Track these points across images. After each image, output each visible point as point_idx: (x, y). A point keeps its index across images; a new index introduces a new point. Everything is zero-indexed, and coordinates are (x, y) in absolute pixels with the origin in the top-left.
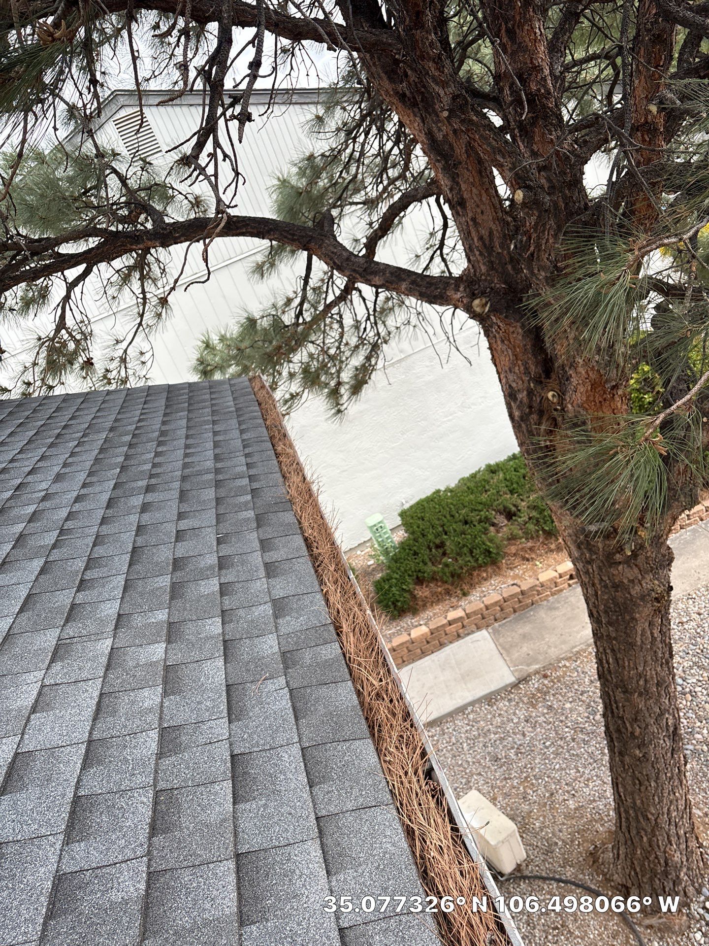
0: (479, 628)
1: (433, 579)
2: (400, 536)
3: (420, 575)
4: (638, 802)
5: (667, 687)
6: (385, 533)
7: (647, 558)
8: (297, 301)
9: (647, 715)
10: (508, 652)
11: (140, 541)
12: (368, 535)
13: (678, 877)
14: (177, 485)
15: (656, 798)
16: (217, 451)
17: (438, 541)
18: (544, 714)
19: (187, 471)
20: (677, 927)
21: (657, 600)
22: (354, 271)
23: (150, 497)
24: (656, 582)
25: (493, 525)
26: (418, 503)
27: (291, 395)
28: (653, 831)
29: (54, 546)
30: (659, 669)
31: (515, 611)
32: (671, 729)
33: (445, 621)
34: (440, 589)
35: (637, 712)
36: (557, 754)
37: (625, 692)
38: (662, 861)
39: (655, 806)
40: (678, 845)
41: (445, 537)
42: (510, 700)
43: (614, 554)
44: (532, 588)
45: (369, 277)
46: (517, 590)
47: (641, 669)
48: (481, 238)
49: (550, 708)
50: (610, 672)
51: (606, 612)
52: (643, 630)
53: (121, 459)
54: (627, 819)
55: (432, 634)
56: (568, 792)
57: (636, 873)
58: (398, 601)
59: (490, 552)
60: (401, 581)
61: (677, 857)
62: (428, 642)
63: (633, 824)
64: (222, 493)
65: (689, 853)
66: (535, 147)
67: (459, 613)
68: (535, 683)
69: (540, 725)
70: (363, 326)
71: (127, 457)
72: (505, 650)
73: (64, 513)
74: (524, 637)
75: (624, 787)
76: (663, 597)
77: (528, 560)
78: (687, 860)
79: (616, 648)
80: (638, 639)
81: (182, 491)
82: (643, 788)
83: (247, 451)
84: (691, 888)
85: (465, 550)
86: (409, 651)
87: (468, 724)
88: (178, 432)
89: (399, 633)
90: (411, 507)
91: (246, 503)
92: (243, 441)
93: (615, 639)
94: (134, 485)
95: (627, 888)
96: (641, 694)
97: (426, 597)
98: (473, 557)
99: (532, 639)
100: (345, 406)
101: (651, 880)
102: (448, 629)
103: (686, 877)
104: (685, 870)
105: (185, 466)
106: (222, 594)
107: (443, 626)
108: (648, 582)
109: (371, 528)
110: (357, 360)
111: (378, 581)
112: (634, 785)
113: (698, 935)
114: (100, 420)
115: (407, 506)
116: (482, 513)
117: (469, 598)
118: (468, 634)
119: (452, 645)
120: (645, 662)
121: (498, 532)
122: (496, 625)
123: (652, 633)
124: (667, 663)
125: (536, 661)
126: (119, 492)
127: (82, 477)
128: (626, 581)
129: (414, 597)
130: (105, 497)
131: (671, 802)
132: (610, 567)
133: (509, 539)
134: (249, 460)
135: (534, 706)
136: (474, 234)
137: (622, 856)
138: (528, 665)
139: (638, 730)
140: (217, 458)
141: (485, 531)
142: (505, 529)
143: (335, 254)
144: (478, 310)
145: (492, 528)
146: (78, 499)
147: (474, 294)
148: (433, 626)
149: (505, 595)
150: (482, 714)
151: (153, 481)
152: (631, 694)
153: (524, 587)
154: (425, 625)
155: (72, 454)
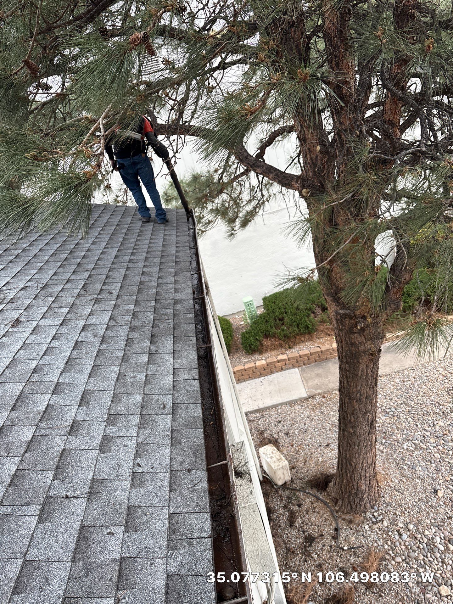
0: (294, 367)
1: (274, 336)
2: (261, 311)
3: (267, 333)
4: (348, 455)
5: (371, 400)
6: (252, 308)
7: (370, 332)
8: (220, 171)
9: (359, 412)
10: (307, 381)
11: (127, 273)
12: (243, 308)
13: (362, 497)
14: (144, 254)
15: (357, 455)
16: (165, 243)
17: (280, 317)
18: (318, 416)
19: (150, 250)
20: (357, 521)
21: (372, 354)
22: (248, 164)
23: (132, 257)
24: (373, 346)
25: (314, 313)
26: (274, 294)
27: (209, 221)
28: (353, 471)
29: (93, 269)
30: (368, 390)
31: (316, 361)
32: (370, 422)
33: (276, 360)
34: (276, 343)
35: (354, 410)
36: (319, 435)
37: (350, 399)
38: (355, 488)
39: (356, 458)
40: (365, 481)
41: (285, 315)
42: (302, 406)
43: (353, 328)
44: (327, 350)
45: (255, 168)
46: (319, 350)
47: (359, 388)
48: (311, 159)
49: (322, 413)
50: (344, 388)
51: (346, 357)
52: (363, 368)
53: (121, 240)
54: (342, 464)
55: (268, 365)
56: (320, 454)
57: (342, 492)
58: (252, 345)
59: (308, 327)
60: (257, 334)
61: (363, 487)
62: (265, 370)
63: (344, 467)
64: (163, 260)
65: (370, 487)
66: (341, 120)
67: (284, 357)
68: (318, 399)
69: (315, 420)
70: (256, 190)
71: (124, 239)
72: (305, 380)
73: (97, 258)
74: (318, 375)
75: (343, 447)
76: (375, 354)
77: (329, 335)
78: (369, 490)
79: (348, 376)
80: (360, 373)
81: (146, 257)
82: (351, 449)
83: (177, 245)
84: (368, 505)
85: (295, 324)
86: (254, 372)
87: (277, 414)
88: (148, 232)
89: (250, 362)
90: (270, 296)
91: (173, 266)
92: (177, 240)
93: (348, 371)
94: (126, 251)
95: (337, 500)
96: (357, 401)
97: (268, 346)
98: (298, 328)
99: (321, 377)
100: (237, 232)
101: (349, 496)
102: (277, 364)
103: (366, 499)
104: (366, 494)
105: (149, 247)
106: (156, 295)
107: (274, 362)
108: (369, 345)
109: (245, 303)
110: (249, 208)
111: (244, 333)
112: (347, 447)
113: (367, 527)
114: (112, 220)
115: (268, 295)
116: (308, 305)
117: (292, 350)
118: (288, 369)
119: (277, 373)
120: (362, 385)
121: (315, 317)
122: (304, 367)
123: (367, 371)
124: (373, 387)
125: (320, 388)
126: (120, 253)
127: (104, 244)
128: (357, 342)
129: (262, 345)
130: (114, 254)
131: (364, 458)
132: (351, 334)
133: (321, 322)
134: (177, 249)
135: (314, 411)
136: (308, 156)
137: (337, 483)
138: (316, 390)
139: (353, 419)
140: (163, 246)
141: (308, 316)
142: (319, 316)
143: (241, 153)
144: (304, 194)
145: (312, 315)
146: (102, 253)
147: (304, 186)
148: (269, 361)
149: (312, 352)
150: (285, 410)
151: (135, 251)
152: (353, 400)
153: (323, 349)
154: (265, 360)
155: (99, 234)
